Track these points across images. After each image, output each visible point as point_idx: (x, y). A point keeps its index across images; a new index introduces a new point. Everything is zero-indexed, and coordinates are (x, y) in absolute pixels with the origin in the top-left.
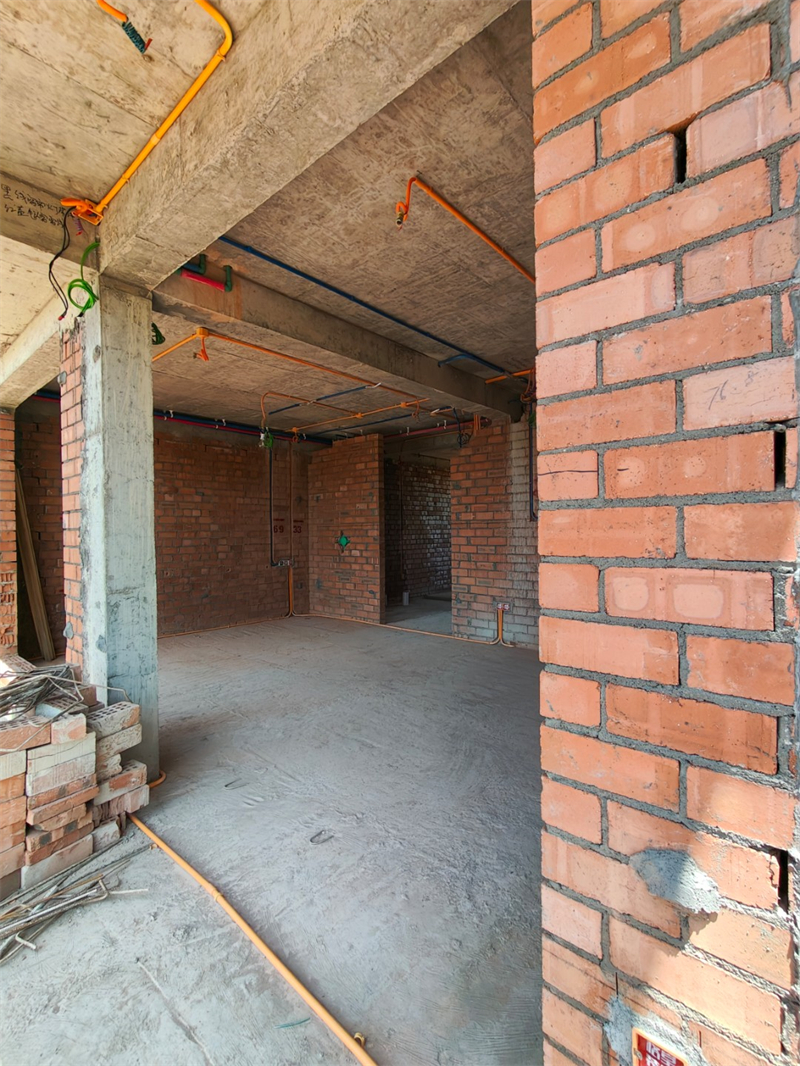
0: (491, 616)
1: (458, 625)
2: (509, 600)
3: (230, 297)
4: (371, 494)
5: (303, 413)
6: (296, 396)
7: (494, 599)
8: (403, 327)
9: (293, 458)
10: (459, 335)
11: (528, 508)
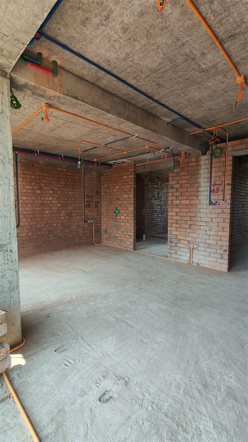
0: (188, 250)
1: (170, 253)
2: (197, 243)
3: (56, 80)
4: (130, 191)
5: (99, 152)
6: (95, 142)
7: (189, 242)
8: (151, 101)
9: (95, 173)
10: (181, 106)
11: (209, 199)
